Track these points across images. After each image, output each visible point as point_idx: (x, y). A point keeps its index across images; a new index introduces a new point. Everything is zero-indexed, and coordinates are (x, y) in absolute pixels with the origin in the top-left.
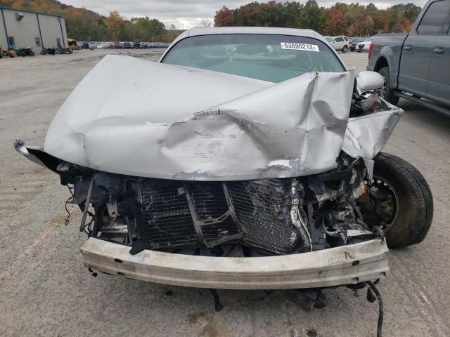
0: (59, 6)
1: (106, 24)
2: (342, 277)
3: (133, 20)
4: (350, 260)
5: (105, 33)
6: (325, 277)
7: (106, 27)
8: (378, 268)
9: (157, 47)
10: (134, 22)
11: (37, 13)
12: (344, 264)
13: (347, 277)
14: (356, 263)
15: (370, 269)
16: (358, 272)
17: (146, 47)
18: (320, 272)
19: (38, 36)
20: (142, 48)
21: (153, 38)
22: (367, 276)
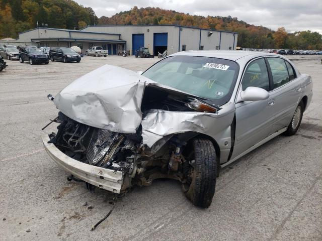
0: (245, 25)
1: (274, 37)
2: (95, 181)
3: (296, 33)
4: (100, 175)
5: (270, 43)
6: (89, 178)
7: (272, 38)
8: (115, 186)
9: (308, 54)
10: (296, 35)
11: (221, 32)
12: (96, 175)
13: (98, 183)
14: (102, 178)
15: (110, 185)
16: (104, 183)
17: (298, 54)
18: (87, 174)
19: (218, 45)
20: (294, 55)
21: (310, 46)
22: (107, 187)
